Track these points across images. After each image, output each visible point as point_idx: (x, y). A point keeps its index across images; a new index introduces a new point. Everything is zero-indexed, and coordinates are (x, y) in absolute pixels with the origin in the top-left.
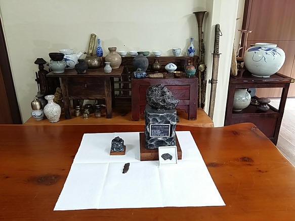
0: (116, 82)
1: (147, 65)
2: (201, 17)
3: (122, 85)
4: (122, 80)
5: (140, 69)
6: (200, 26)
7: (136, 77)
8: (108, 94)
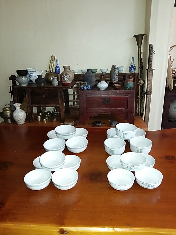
0: (71, 94)
1: (94, 80)
2: (140, 39)
5: (87, 83)
6: (139, 47)
7: (83, 89)
8: (61, 102)
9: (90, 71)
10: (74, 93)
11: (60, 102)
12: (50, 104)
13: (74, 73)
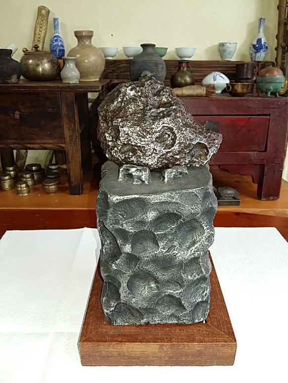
8: (71, 136)
9: (150, 50)
11: (67, 133)
12: (38, 141)
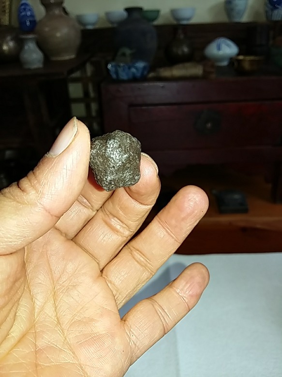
0: (77, 100)
1: (152, 44)
3: (94, 106)
4: (92, 94)
5: (128, 51)
7: (114, 76)
9: (136, 15)
10: (86, 93)
13: (82, 28)
